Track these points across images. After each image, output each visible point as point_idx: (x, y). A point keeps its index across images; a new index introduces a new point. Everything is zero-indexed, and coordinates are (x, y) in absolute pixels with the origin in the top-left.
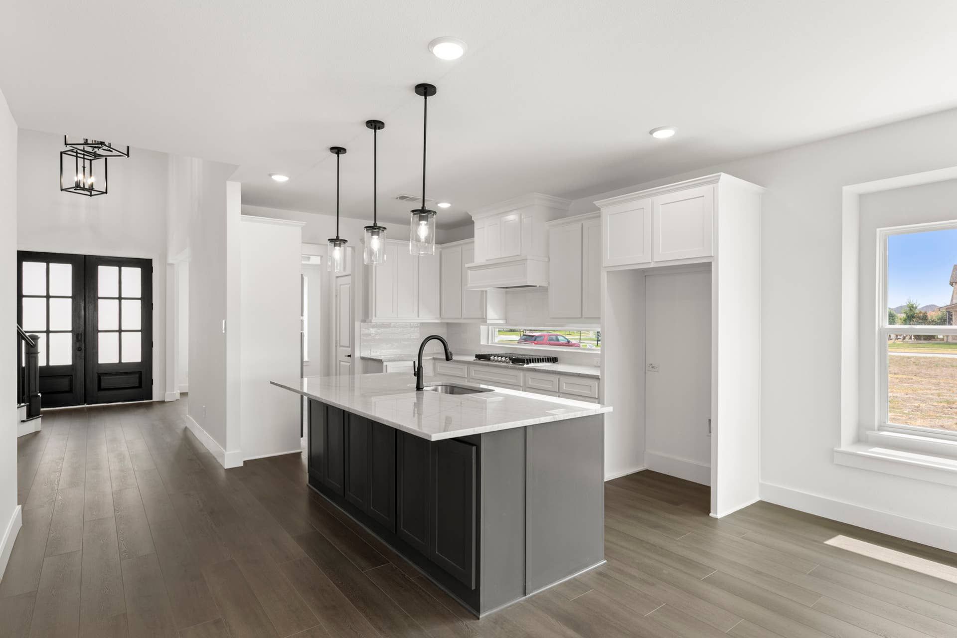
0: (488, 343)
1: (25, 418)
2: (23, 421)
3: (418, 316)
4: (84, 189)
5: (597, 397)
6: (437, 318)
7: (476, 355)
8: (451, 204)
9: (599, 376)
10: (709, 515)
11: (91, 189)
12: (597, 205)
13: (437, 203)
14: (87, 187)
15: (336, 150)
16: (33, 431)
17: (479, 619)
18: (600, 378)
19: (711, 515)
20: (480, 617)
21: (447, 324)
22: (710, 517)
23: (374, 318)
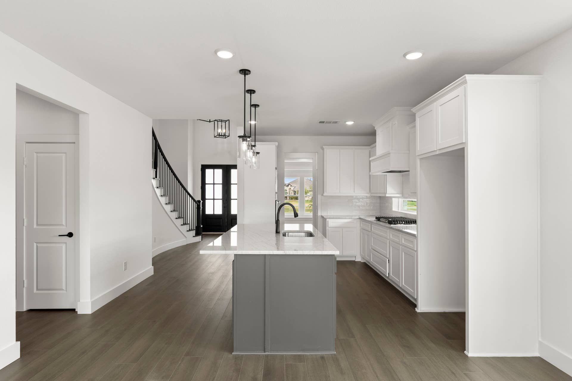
0: (398, 210)
1: (194, 235)
2: (194, 236)
3: (354, 192)
4: (222, 136)
5: (415, 250)
6: (368, 193)
7: (376, 217)
8: (354, 122)
9: (415, 235)
10: (464, 352)
11: (224, 135)
12: (413, 111)
13: (345, 122)
14: (223, 135)
15: (254, 106)
16: (198, 241)
17: (232, 354)
18: (416, 236)
19: (465, 352)
20: (233, 353)
21: (380, 197)
22: (465, 354)
23: (325, 193)
